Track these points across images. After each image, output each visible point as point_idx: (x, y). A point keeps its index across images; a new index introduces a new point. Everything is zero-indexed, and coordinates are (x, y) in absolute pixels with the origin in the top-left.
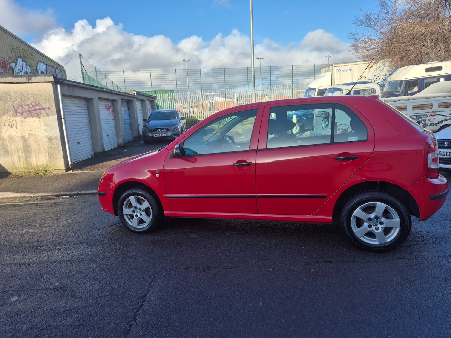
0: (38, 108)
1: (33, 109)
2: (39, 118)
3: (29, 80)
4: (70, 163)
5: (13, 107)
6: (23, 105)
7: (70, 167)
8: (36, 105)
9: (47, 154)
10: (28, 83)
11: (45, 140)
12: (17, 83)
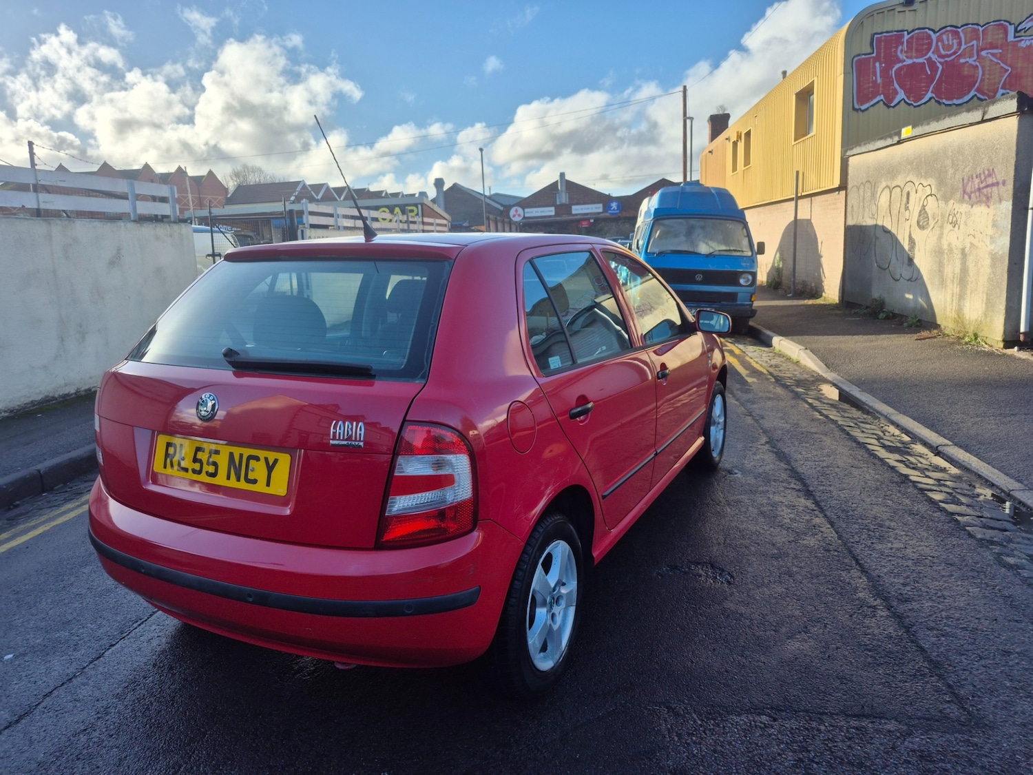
0: (990, 181)
1: (984, 185)
2: (988, 207)
3: (984, 114)
4: (1022, 329)
5: (963, 180)
6: (974, 176)
7: (1022, 338)
8: (990, 175)
9: (985, 296)
10: (983, 121)
11: (988, 262)
12: (971, 124)
